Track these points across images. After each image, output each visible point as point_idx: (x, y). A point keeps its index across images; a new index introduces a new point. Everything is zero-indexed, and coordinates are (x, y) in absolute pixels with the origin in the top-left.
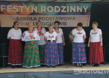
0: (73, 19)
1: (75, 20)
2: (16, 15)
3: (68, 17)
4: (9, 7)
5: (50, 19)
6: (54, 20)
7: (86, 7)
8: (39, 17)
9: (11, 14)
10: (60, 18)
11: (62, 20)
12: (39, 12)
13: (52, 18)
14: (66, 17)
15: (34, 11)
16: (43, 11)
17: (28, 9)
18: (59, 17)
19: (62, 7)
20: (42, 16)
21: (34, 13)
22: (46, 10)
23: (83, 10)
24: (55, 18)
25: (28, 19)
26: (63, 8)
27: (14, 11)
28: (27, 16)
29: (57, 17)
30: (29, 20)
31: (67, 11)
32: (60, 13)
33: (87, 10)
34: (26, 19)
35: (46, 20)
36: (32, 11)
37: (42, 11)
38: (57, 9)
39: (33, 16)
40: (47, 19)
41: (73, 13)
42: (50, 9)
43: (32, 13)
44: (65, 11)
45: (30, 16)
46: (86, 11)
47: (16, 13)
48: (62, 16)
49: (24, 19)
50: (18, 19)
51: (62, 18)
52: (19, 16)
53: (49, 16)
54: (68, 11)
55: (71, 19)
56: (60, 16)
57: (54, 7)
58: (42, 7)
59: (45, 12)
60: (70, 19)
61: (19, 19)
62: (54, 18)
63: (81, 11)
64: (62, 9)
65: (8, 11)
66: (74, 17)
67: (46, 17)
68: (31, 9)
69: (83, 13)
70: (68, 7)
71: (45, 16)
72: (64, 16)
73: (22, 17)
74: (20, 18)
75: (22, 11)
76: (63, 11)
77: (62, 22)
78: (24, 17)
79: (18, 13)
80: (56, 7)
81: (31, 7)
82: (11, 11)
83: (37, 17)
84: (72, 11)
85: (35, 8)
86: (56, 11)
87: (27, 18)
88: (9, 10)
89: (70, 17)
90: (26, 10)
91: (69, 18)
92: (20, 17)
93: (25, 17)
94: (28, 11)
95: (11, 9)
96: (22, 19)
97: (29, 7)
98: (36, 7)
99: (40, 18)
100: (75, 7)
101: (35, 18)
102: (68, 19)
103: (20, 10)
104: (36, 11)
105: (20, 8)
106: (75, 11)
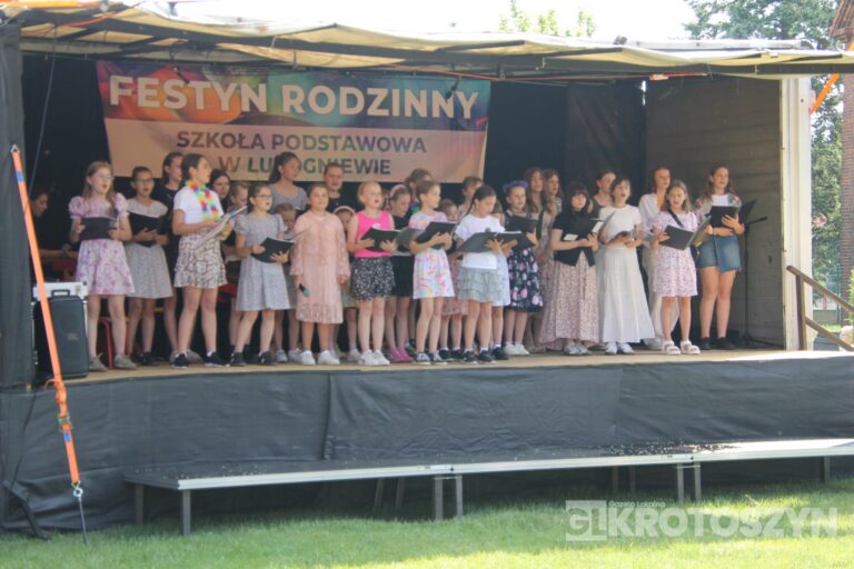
0: (416, 148)
1: (424, 151)
2: (176, 121)
3: (394, 139)
4: (148, 87)
5: (319, 145)
6: (335, 148)
7: (468, 99)
8: (275, 136)
9: (153, 120)
10: (362, 139)
11: (371, 149)
12: (275, 112)
13: (331, 142)
14: (389, 137)
15: (252, 105)
16: (292, 108)
17: (225, 97)
18: (358, 138)
19: (371, 91)
20: (285, 131)
21: (251, 117)
22: (305, 105)
23: (458, 109)
24: (341, 143)
25: (228, 141)
26: (374, 97)
27: (168, 104)
28: (221, 129)
29: (349, 138)
30: (232, 146)
31: (391, 112)
32: (363, 120)
33: (473, 110)
34: (218, 140)
35: (306, 148)
36: (246, 108)
37: (286, 109)
38: (352, 100)
39: (249, 131)
40: (310, 143)
41: (417, 122)
42: (322, 99)
43: (243, 113)
44: (385, 113)
45: (236, 130)
46: (467, 115)
47: (175, 115)
48: (370, 133)
49: (211, 140)
50: (183, 142)
51: (370, 141)
52: (191, 127)
53: (316, 132)
54: (396, 112)
55: (406, 149)
56: (363, 132)
57: (337, 92)
58: (287, 89)
59: (300, 110)
60: (402, 149)
61: (187, 142)
62: (335, 138)
63: (450, 114)
64: (369, 100)
65: (142, 102)
66: (419, 140)
67: (305, 137)
68: (240, 97)
69: (455, 123)
70: (396, 93)
71: (300, 131)
72: (378, 133)
73: (200, 135)
74: (192, 139)
75: (200, 105)
76: (373, 111)
77: (371, 161)
78: (208, 134)
79: (186, 114)
80: (345, 91)
81: (238, 88)
82: (156, 104)
83: (267, 132)
84: (414, 111)
85: (256, 90)
86: (345, 110)
87: (224, 136)
88: (148, 98)
89: (402, 140)
90: (219, 102)
91: (398, 140)
92: (194, 133)
93: (216, 134)
94: (225, 107)
95: (153, 92)
96: (203, 141)
97: (232, 86)
98: (262, 88)
99: (278, 140)
100: (424, 94)
101: (258, 136)
102: (397, 149)
103: (192, 101)
104: (262, 108)
105: (194, 89)
106: (423, 113)
